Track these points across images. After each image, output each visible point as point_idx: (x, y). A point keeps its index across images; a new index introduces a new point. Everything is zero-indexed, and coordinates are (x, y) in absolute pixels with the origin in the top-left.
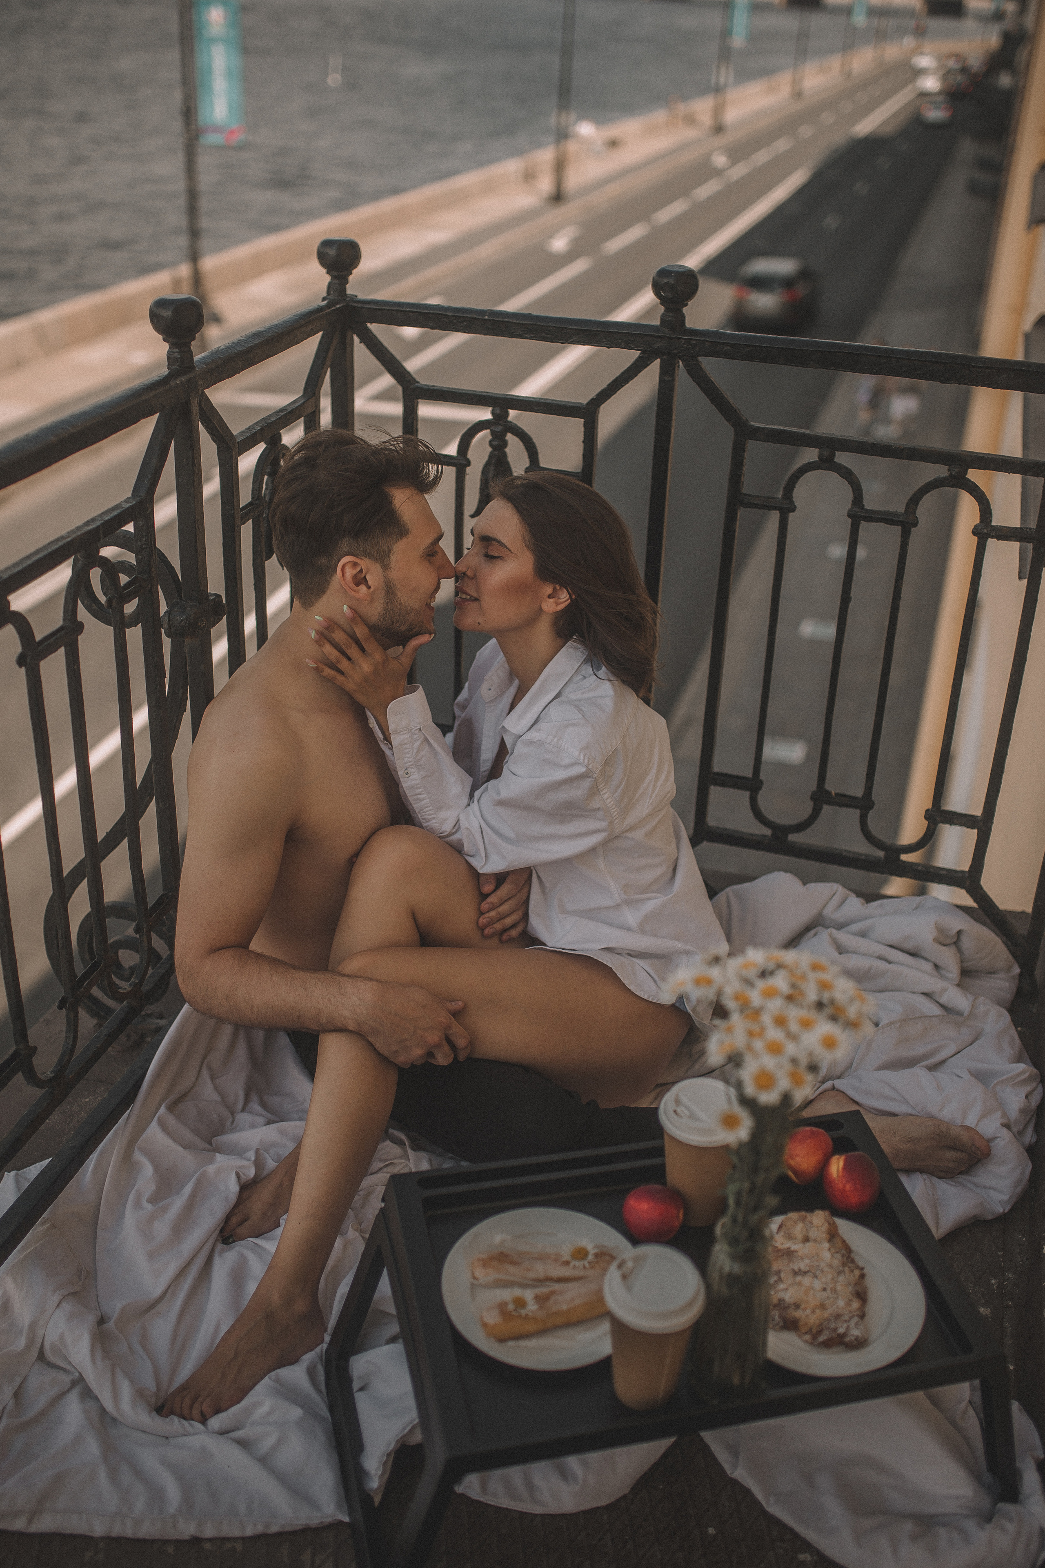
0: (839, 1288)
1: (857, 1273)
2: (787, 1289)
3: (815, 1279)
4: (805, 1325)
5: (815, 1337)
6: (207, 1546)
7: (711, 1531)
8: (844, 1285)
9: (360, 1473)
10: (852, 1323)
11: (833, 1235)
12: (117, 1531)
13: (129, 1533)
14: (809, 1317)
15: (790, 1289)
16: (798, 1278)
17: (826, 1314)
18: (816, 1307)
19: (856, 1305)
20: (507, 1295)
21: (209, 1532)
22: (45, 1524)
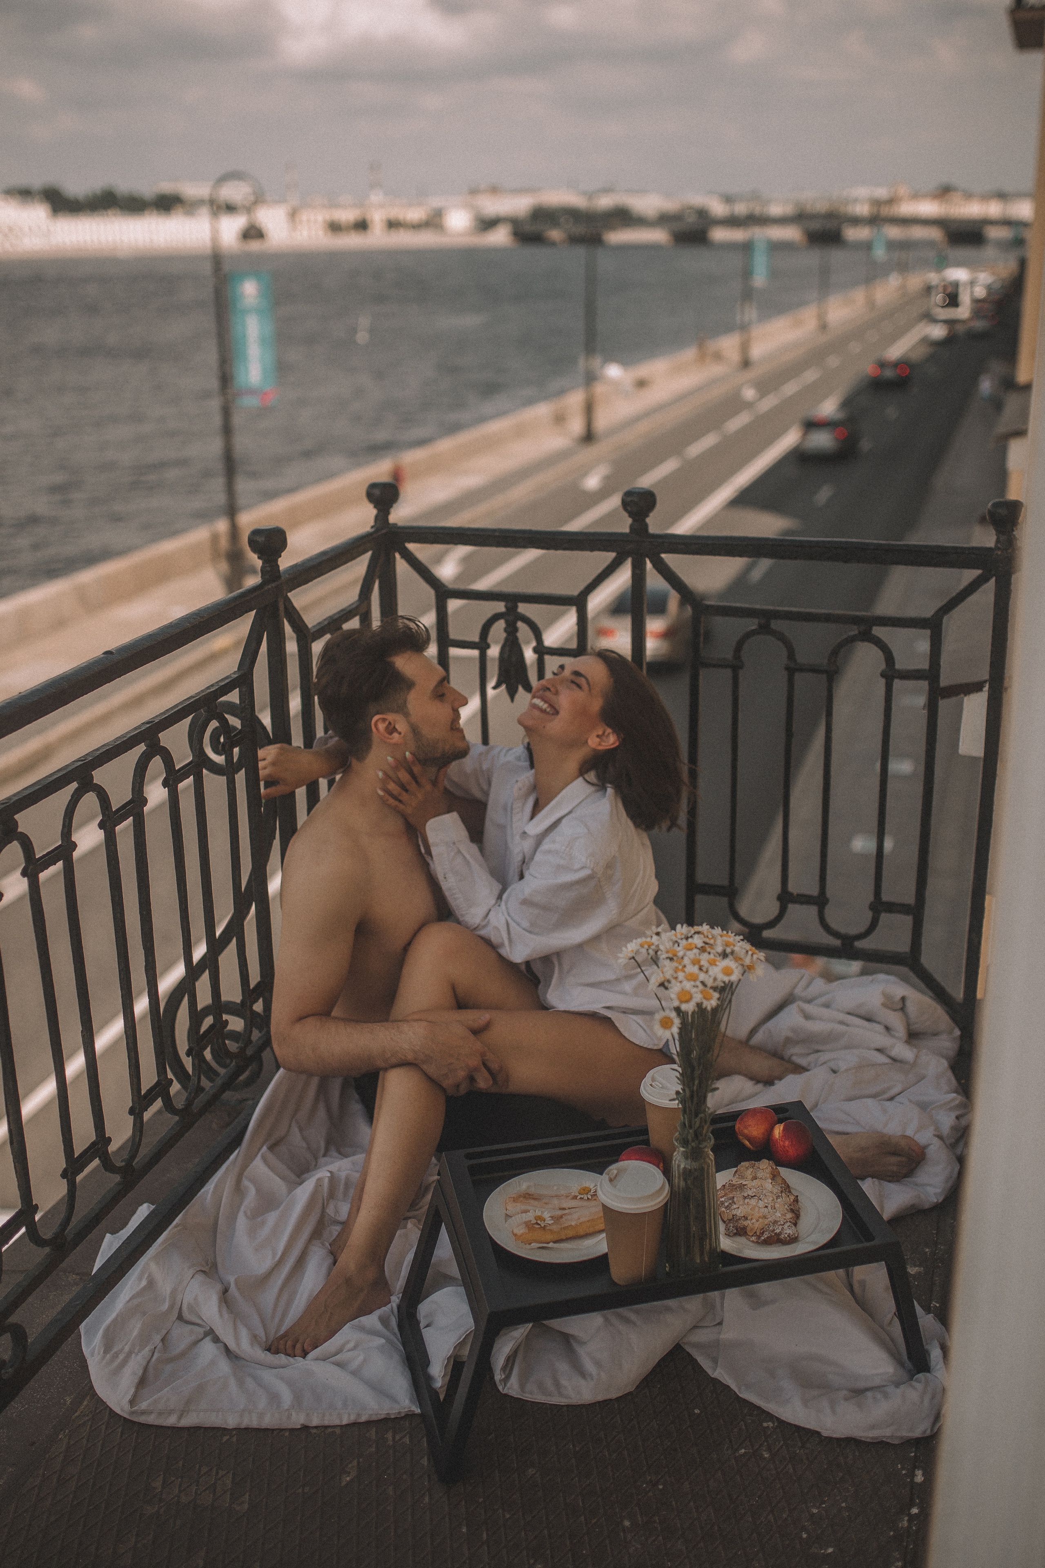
0: (777, 1206)
1: (792, 1198)
2: (739, 1208)
3: (760, 1201)
4: (752, 1229)
5: (759, 1237)
6: (314, 1431)
7: (697, 1411)
8: (782, 1204)
9: (429, 1378)
10: (786, 1226)
11: (774, 1176)
12: (245, 1423)
13: (255, 1424)
14: (754, 1224)
15: (741, 1207)
16: (747, 1201)
17: (766, 1222)
18: (760, 1217)
19: (789, 1216)
20: (530, 1216)
21: (315, 1421)
22: (190, 1420)
